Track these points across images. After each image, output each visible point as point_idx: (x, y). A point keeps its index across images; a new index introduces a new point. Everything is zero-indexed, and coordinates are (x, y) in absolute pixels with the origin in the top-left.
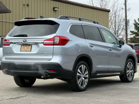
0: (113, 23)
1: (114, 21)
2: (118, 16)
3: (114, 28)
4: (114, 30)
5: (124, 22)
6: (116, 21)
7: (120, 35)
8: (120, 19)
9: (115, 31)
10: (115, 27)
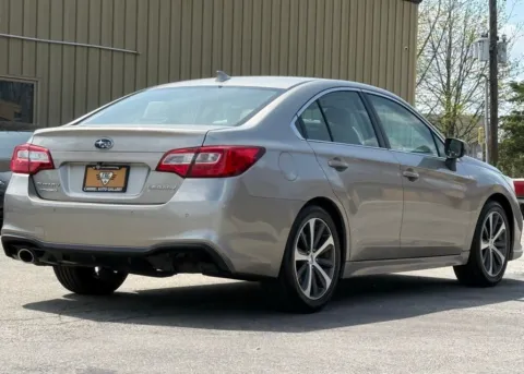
5: (487, 47)
7: (468, 103)
10: (449, 66)
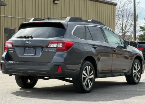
0: (120, 18)
1: (121, 16)
2: (126, 10)
3: (121, 24)
4: (122, 25)
6: (124, 15)
8: (128, 14)
9: (122, 28)
